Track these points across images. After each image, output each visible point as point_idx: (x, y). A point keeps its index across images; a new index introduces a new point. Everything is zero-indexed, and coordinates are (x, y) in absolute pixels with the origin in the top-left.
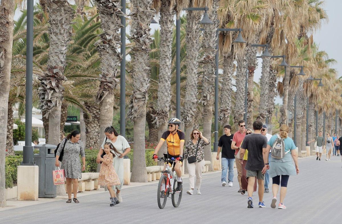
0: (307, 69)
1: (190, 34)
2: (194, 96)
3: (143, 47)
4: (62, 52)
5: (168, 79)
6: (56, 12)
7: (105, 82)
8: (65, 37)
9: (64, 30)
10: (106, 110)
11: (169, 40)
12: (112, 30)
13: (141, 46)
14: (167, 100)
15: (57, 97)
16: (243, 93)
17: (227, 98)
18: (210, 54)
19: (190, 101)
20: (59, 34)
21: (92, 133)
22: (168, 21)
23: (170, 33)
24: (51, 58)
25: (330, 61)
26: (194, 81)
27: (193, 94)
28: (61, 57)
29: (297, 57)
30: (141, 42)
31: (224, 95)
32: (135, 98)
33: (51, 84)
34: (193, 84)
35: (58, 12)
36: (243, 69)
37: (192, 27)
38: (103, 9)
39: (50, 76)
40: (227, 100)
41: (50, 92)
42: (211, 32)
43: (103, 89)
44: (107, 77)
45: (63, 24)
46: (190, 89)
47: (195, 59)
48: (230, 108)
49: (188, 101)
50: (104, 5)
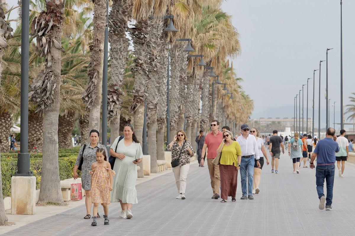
0: (228, 86)
1: (173, 59)
2: (177, 106)
3: (155, 69)
4: (121, 73)
5: (164, 94)
6: (116, 42)
7: (138, 96)
8: (123, 62)
9: (123, 56)
10: (139, 118)
11: (166, 63)
12: (143, 56)
13: (153, 68)
14: (165, 110)
15: (117, 108)
16: (196, 104)
17: (189, 108)
18: (182, 74)
19: (174, 110)
20: (118, 59)
21: (86, 135)
22: (165, 49)
23: (166, 59)
24: (113, 78)
25: (238, 79)
26: (177, 95)
27: (176, 105)
28: (120, 77)
29: (222, 77)
30: (154, 65)
31: (188, 106)
32: (149, 108)
33: (113, 98)
34: (176, 97)
35: (118, 42)
36: (197, 85)
37: (175, 53)
38: (136, 40)
39: (112, 92)
40: (190, 109)
41: (112, 104)
42: (183, 57)
43: (136, 102)
44: (139, 92)
45: (122, 51)
46: (173, 101)
47: (177, 79)
48: (192, 116)
49: (172, 110)
50: (137, 37)
